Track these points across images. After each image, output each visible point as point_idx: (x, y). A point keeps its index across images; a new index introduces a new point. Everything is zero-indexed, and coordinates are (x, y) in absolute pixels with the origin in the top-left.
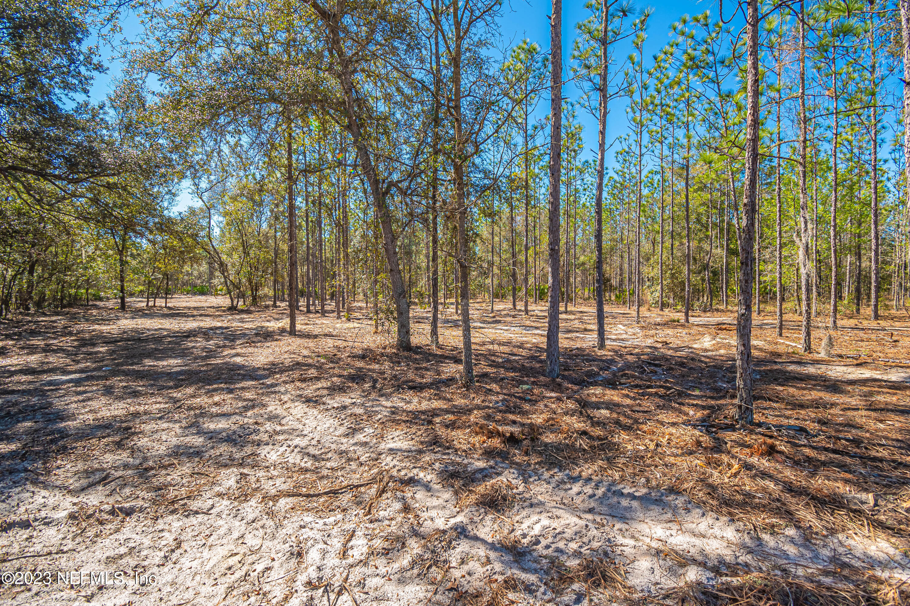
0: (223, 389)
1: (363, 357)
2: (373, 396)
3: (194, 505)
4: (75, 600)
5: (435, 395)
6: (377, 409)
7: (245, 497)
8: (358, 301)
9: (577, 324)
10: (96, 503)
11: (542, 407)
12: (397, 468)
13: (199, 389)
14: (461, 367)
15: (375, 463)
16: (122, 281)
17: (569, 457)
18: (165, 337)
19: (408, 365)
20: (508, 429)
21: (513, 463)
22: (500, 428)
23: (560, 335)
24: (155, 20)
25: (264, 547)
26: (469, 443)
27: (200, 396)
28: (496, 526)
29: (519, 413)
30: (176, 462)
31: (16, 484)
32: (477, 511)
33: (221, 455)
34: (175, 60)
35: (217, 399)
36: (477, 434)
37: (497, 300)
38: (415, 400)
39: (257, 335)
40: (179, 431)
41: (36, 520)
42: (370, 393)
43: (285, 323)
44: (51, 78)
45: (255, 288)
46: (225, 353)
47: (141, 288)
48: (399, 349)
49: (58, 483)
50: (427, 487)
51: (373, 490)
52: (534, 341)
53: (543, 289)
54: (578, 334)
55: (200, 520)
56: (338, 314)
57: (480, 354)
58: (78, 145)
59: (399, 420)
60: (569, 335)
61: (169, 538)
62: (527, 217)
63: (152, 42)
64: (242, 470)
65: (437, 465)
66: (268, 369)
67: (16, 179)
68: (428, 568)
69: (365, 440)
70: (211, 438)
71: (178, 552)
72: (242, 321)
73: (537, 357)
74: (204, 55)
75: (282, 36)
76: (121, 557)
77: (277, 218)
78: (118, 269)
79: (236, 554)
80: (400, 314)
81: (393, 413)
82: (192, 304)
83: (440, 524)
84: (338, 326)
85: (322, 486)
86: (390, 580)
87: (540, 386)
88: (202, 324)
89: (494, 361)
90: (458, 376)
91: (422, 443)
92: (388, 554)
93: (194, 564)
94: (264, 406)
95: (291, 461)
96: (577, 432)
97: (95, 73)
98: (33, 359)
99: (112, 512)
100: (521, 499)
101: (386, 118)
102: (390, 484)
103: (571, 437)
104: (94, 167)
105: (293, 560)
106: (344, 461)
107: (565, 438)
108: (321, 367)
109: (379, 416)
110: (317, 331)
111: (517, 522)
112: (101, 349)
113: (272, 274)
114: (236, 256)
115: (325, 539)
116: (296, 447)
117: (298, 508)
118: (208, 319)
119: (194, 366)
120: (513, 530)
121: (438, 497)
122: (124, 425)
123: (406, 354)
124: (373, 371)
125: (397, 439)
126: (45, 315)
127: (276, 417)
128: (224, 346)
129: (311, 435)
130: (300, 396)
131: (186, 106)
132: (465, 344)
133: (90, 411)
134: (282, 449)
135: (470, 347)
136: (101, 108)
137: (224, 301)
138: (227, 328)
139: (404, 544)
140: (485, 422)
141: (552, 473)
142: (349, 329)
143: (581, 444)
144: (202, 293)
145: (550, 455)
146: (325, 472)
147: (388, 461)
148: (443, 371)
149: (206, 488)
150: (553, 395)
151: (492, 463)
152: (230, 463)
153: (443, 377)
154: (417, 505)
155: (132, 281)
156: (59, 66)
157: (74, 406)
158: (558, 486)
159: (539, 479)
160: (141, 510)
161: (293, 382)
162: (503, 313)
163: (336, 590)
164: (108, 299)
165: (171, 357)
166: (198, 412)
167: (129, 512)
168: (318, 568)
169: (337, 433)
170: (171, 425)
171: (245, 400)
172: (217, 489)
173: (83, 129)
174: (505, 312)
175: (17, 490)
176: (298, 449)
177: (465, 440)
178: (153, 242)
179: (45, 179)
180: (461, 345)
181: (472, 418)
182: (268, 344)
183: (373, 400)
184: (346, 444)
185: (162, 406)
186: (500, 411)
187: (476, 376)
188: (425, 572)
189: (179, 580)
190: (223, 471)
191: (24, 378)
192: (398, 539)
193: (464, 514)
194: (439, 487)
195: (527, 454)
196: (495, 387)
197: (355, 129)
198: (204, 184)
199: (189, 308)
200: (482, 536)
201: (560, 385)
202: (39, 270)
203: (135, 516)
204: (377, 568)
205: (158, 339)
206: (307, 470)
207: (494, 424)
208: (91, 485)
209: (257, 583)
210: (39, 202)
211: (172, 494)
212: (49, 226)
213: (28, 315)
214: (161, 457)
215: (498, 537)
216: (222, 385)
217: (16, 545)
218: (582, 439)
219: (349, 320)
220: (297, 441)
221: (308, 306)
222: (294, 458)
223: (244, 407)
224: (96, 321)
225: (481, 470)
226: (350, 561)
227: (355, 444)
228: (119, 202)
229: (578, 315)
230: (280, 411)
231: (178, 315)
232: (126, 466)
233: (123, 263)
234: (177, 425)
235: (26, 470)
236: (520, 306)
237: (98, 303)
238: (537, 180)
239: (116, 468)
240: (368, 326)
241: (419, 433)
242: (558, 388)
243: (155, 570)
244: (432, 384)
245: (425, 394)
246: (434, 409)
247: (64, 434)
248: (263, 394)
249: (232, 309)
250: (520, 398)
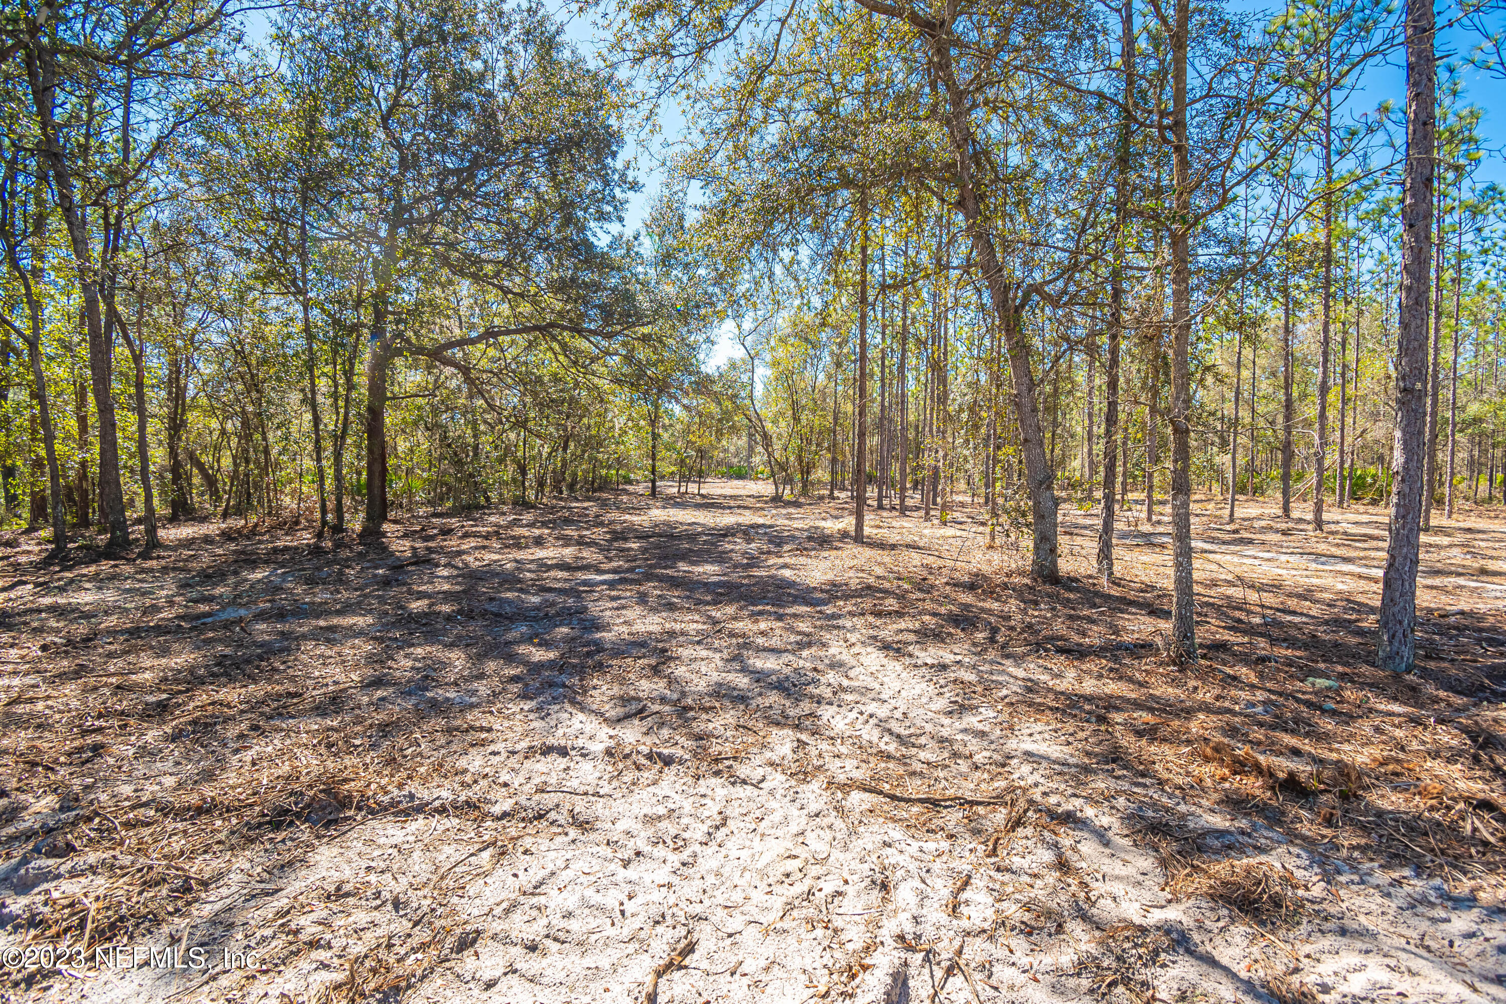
0: (770, 613)
1: (971, 587)
2: (991, 655)
3: (742, 770)
4: (611, 861)
5: (1111, 670)
6: (1000, 678)
7: (803, 775)
8: (957, 493)
9: (1457, 557)
10: (632, 740)
11: (1368, 730)
12: (1041, 789)
13: (741, 609)
14: (1167, 626)
15: (1000, 770)
16: (654, 459)
17: (1443, 852)
18: (699, 534)
19: (1054, 609)
20: (1284, 765)
21: (1292, 836)
22: (1261, 759)
23: (1420, 581)
24: (698, 105)
25: (831, 859)
26: (1188, 774)
27: (742, 619)
28: (1255, 950)
29: (1307, 735)
30: (717, 705)
31: (555, 700)
32: (1212, 909)
33: (771, 707)
34: (720, 157)
35: (763, 626)
36: (1207, 760)
37: (1242, 497)
38: (1071, 674)
39: (810, 539)
40: (720, 664)
41: (573, 748)
42: (986, 650)
43: (848, 523)
44: (586, 210)
45: (806, 470)
46: (770, 562)
47: (674, 469)
48: (1035, 580)
49: (595, 707)
50: (1102, 836)
51: (1000, 816)
52: (1340, 586)
53: (1362, 478)
54: (1461, 581)
55: (748, 793)
56: (927, 513)
57: (1207, 604)
58: (614, 289)
59: (1040, 704)
60: (1437, 581)
61: (712, 809)
62: (1326, 325)
63: (695, 136)
64: (799, 735)
65: (1121, 802)
66: (827, 592)
67: (554, 338)
68: (1110, 985)
69: (980, 727)
70: (758, 681)
71: (724, 831)
72: (789, 517)
73: (1350, 621)
74: (756, 139)
75: (858, 83)
76: (659, 818)
77: (838, 365)
78: (650, 444)
79: (796, 857)
80: (1040, 516)
81: (1030, 690)
82: (728, 491)
83: (1132, 911)
84: (926, 532)
85: (915, 788)
86: (1036, 980)
87: (1362, 686)
88: (741, 520)
89: (1239, 621)
90: (1159, 641)
91: (1088, 754)
92: (1030, 934)
93: (744, 854)
94: (824, 645)
95: (866, 737)
96: (1467, 800)
97: (631, 194)
98: (568, 553)
99: (649, 757)
100: (1317, 912)
101: (1025, 175)
102: (1030, 814)
103: (1449, 808)
104: (630, 316)
105: (876, 892)
106: (946, 755)
107: (1432, 809)
108: (903, 596)
109: (1005, 692)
110: (894, 538)
111: (1308, 956)
112: (633, 546)
113: (828, 449)
114: (783, 424)
115: (923, 874)
116: (871, 716)
117: (878, 812)
118: (747, 513)
119: (734, 577)
120: (1297, 970)
121: (1125, 862)
122: (660, 645)
123: (1048, 588)
124: (990, 612)
125: (1037, 737)
126: (577, 500)
127: (841, 665)
128: (769, 552)
129: (893, 701)
130: (874, 638)
131: (732, 218)
132: (1178, 581)
133: (625, 622)
134: (854, 715)
135: (1190, 588)
136: (636, 238)
137: (767, 488)
138: (771, 526)
139: (1060, 925)
140: (1226, 740)
141: (1396, 875)
142: (945, 538)
143: (1475, 830)
144: (740, 477)
145: (1391, 838)
146: (917, 767)
147: (1023, 773)
148: (1124, 628)
149: (755, 750)
150: (1396, 708)
151: (1243, 823)
152: (783, 721)
153: (1126, 638)
154: (1084, 865)
155: (663, 459)
156: (594, 193)
157: (608, 613)
158: (1413, 907)
159: (1362, 882)
160: (681, 762)
161: (863, 614)
162: (1257, 524)
163: (943, 964)
164: (638, 482)
165: (707, 562)
166: (741, 640)
167: (668, 761)
168: (915, 918)
169: (933, 707)
170: (711, 654)
171: (799, 633)
172: (768, 754)
173: (619, 269)
174: (1263, 523)
175: (557, 707)
176: (873, 721)
177: (1180, 767)
178: (686, 407)
179: (580, 335)
180: (1169, 584)
181: (1194, 727)
182: (826, 554)
183: (992, 662)
184: (950, 727)
185: (700, 626)
186: (1261, 724)
187: (1201, 646)
188: (1103, 989)
189: (726, 871)
190: (775, 731)
191: (560, 574)
192: (1049, 914)
193: (1182, 907)
194: (1126, 842)
195: (1329, 822)
196: (1243, 671)
197: (970, 204)
198: (747, 325)
199: (725, 497)
200: (1225, 961)
201: (1414, 689)
202: (572, 445)
203: (674, 767)
204: (1011, 952)
205: (692, 537)
206: (889, 757)
207: (1247, 747)
208: (627, 717)
209: (824, 909)
210: (575, 363)
211: (714, 750)
212: (584, 393)
213: (561, 499)
214: (701, 696)
215: (1261, 973)
216: (768, 608)
217: (554, 774)
218: (1481, 819)
219: (945, 523)
220: (872, 708)
221: (880, 499)
222: (870, 733)
223: (797, 643)
224: (626, 510)
225: (1221, 833)
226: (965, 924)
227: (965, 731)
228: (654, 358)
229: (1460, 538)
230: (846, 657)
231: (712, 505)
232: (663, 700)
233: (655, 436)
234: (718, 655)
235: (564, 686)
236: (1302, 510)
237: (627, 487)
238: (1354, 243)
239: (653, 700)
240: (978, 536)
241: (1081, 735)
242: (1412, 695)
243: (697, 848)
244: (1103, 649)
245: (1088, 665)
246: (1111, 697)
247: (599, 647)
248: (821, 627)
249: (777, 500)
250: (1309, 704)
